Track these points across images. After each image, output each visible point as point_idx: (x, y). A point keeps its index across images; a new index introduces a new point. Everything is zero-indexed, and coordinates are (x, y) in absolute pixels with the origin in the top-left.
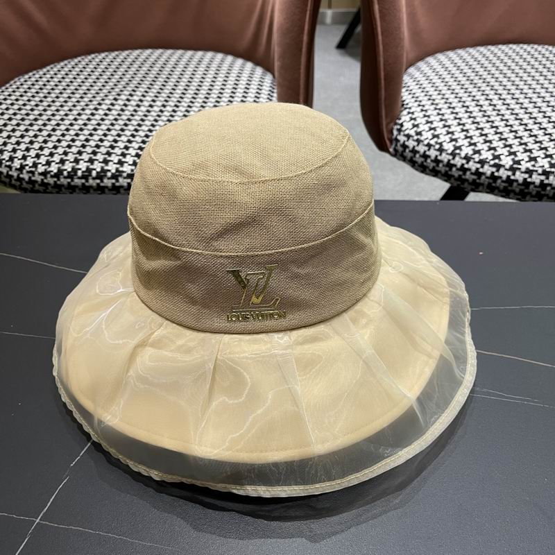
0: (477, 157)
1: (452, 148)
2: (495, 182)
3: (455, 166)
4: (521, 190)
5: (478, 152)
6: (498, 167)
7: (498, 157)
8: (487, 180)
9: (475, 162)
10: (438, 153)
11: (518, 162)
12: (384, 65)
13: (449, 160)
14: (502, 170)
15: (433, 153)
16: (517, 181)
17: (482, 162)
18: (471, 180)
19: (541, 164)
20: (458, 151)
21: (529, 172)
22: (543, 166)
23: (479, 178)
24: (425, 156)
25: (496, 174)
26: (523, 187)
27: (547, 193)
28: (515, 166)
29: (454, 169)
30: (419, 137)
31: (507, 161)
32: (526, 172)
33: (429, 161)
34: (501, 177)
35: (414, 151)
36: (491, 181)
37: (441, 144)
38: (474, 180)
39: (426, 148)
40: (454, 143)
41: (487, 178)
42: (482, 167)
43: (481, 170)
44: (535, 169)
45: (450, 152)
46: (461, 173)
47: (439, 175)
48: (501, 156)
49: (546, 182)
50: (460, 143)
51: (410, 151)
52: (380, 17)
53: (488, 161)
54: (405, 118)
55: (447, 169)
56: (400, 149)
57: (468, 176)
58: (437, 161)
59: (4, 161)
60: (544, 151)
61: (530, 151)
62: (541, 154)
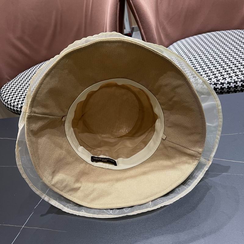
14: (199, 85)
19: (213, 81)
44: (211, 83)
49: (216, 87)
52: (145, 34)
59: (15, 106)
60: (214, 75)
61: (209, 76)
62: (213, 77)
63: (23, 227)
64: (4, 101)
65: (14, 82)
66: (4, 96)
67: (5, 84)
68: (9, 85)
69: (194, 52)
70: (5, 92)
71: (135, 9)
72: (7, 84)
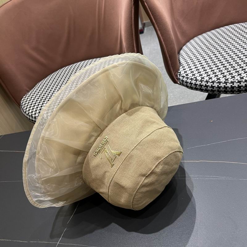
0: (210, 80)
1: (201, 79)
2: (220, 89)
3: (203, 85)
4: (231, 90)
5: (211, 78)
6: (220, 83)
7: (219, 79)
8: (217, 89)
9: (210, 83)
10: (195, 82)
11: (227, 80)
12: (167, 52)
13: (200, 84)
14: (221, 84)
15: (193, 82)
16: (228, 87)
17: (213, 82)
18: (210, 90)
19: (237, 79)
20: (203, 79)
21: (232, 83)
22: (238, 79)
23: (213, 88)
24: (191, 84)
25: (219, 86)
26: (231, 89)
27: (242, 89)
28: (226, 81)
29: (203, 87)
30: (187, 76)
31: (223, 80)
32: (231, 83)
33: (193, 85)
34: (222, 87)
35: (186, 82)
36: (218, 89)
37: (196, 78)
38: (212, 90)
39: (191, 80)
40: (201, 76)
41: (216, 88)
42: (213, 84)
43: (213, 85)
44: (235, 81)
45: (200, 80)
46: (206, 88)
47: (198, 90)
48: (220, 78)
49: (240, 85)
50: (203, 76)
51: (185, 82)
52: (161, 35)
53: (215, 81)
54: (181, 69)
55: (200, 87)
56: (181, 82)
57: (209, 88)
58: (196, 85)
60: (238, 73)
61: (232, 74)
62: (236, 74)
63: (58, 243)
64: (25, 112)
65: (33, 93)
66: (25, 108)
67: (25, 95)
68: (29, 96)
69: (213, 49)
70: (25, 104)
71: (150, 11)
72: (27, 95)
